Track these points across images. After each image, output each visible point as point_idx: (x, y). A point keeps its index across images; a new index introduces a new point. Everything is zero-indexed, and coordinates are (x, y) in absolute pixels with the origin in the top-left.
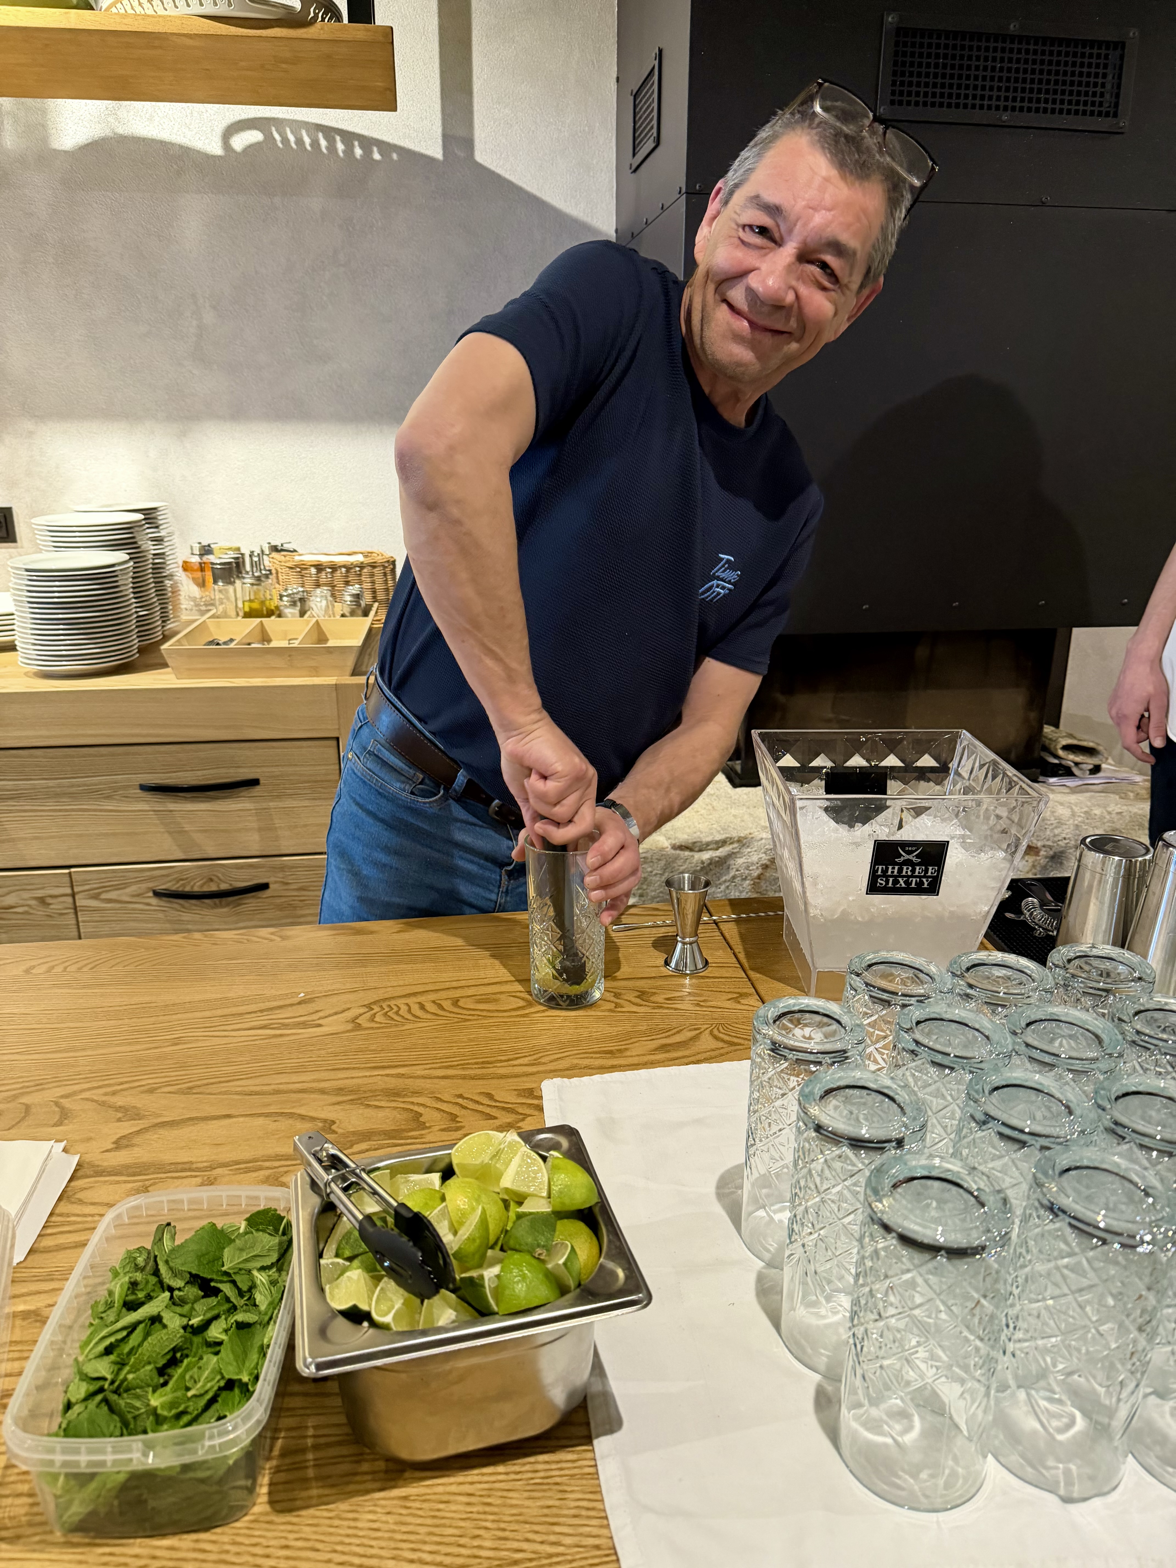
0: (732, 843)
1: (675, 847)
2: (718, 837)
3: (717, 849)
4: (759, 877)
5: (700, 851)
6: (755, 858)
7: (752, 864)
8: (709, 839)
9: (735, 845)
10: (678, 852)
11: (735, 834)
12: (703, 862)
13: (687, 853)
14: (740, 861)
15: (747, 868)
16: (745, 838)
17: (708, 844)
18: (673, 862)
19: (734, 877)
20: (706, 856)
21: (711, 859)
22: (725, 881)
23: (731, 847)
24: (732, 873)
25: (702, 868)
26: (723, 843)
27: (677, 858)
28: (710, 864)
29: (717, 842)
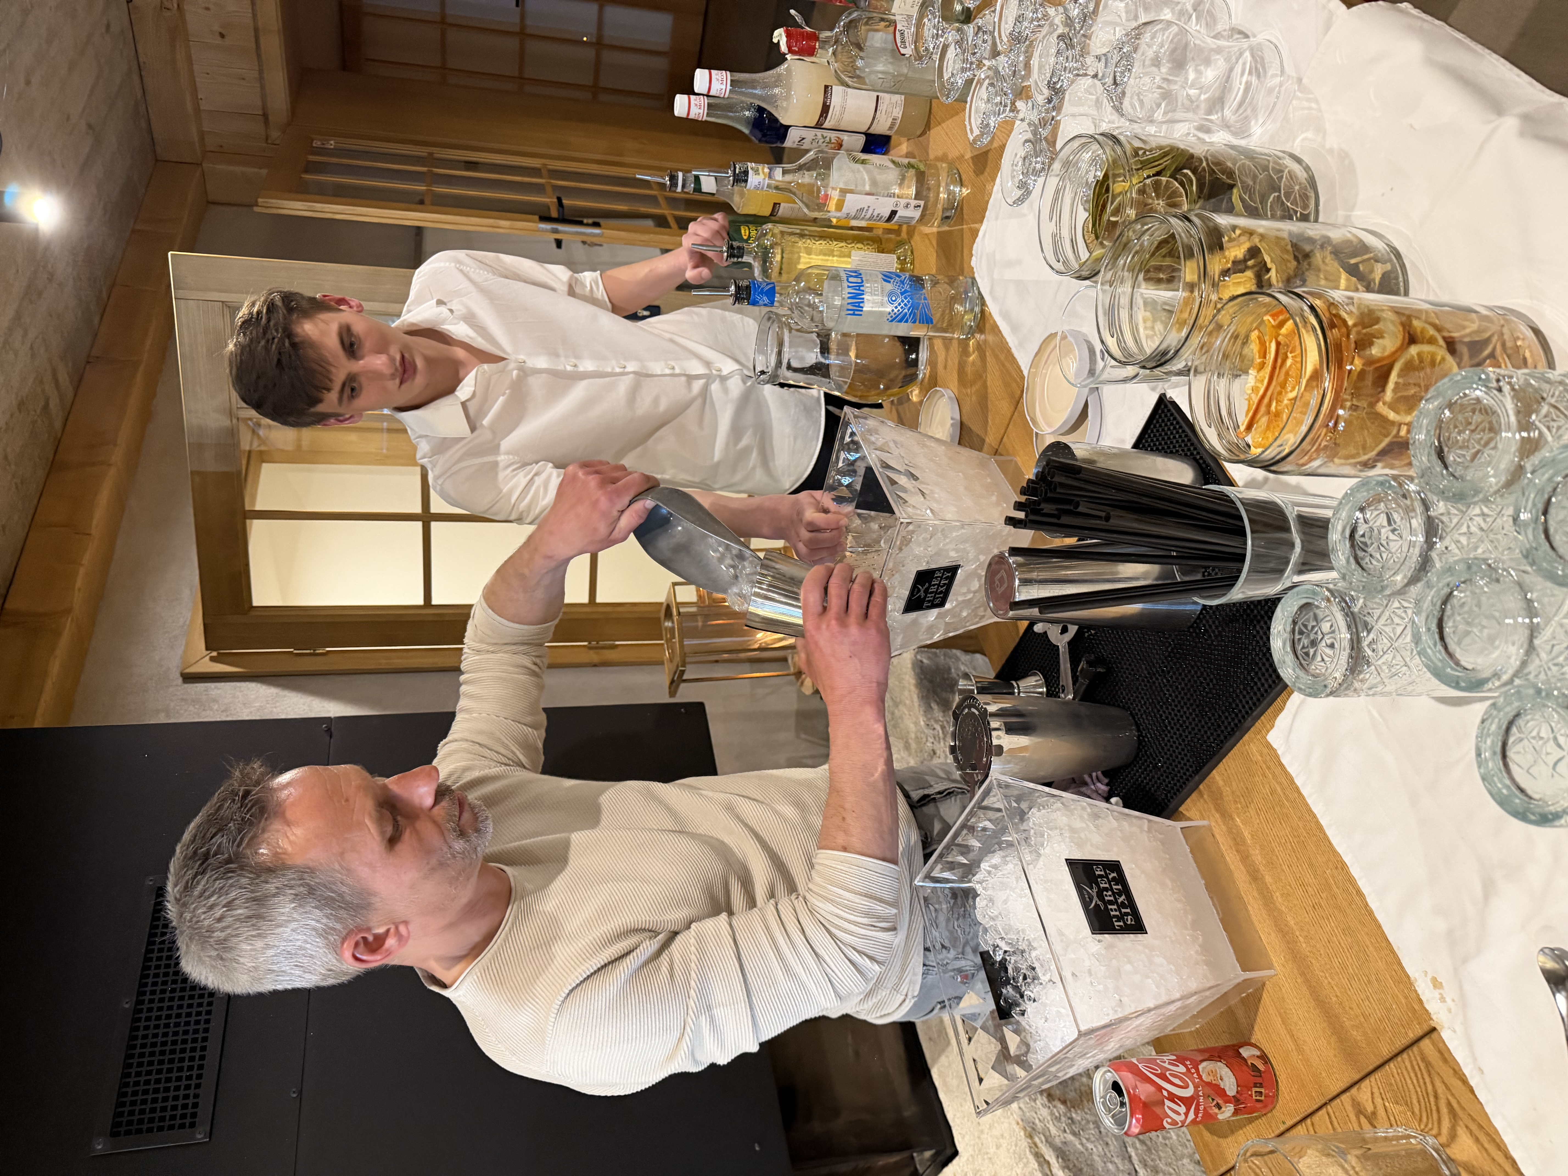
0: (1036, 1145)
2: (1033, 1163)
4: (1064, 1102)
9: (1037, 1140)
11: (1024, 1143)
16: (1025, 1129)
19: (1074, 1134)
21: (1062, 1167)
22: (1082, 1144)
23: (1040, 1145)
24: (1070, 1137)
26: (1038, 1156)
28: (1068, 1168)
29: (1040, 1164)
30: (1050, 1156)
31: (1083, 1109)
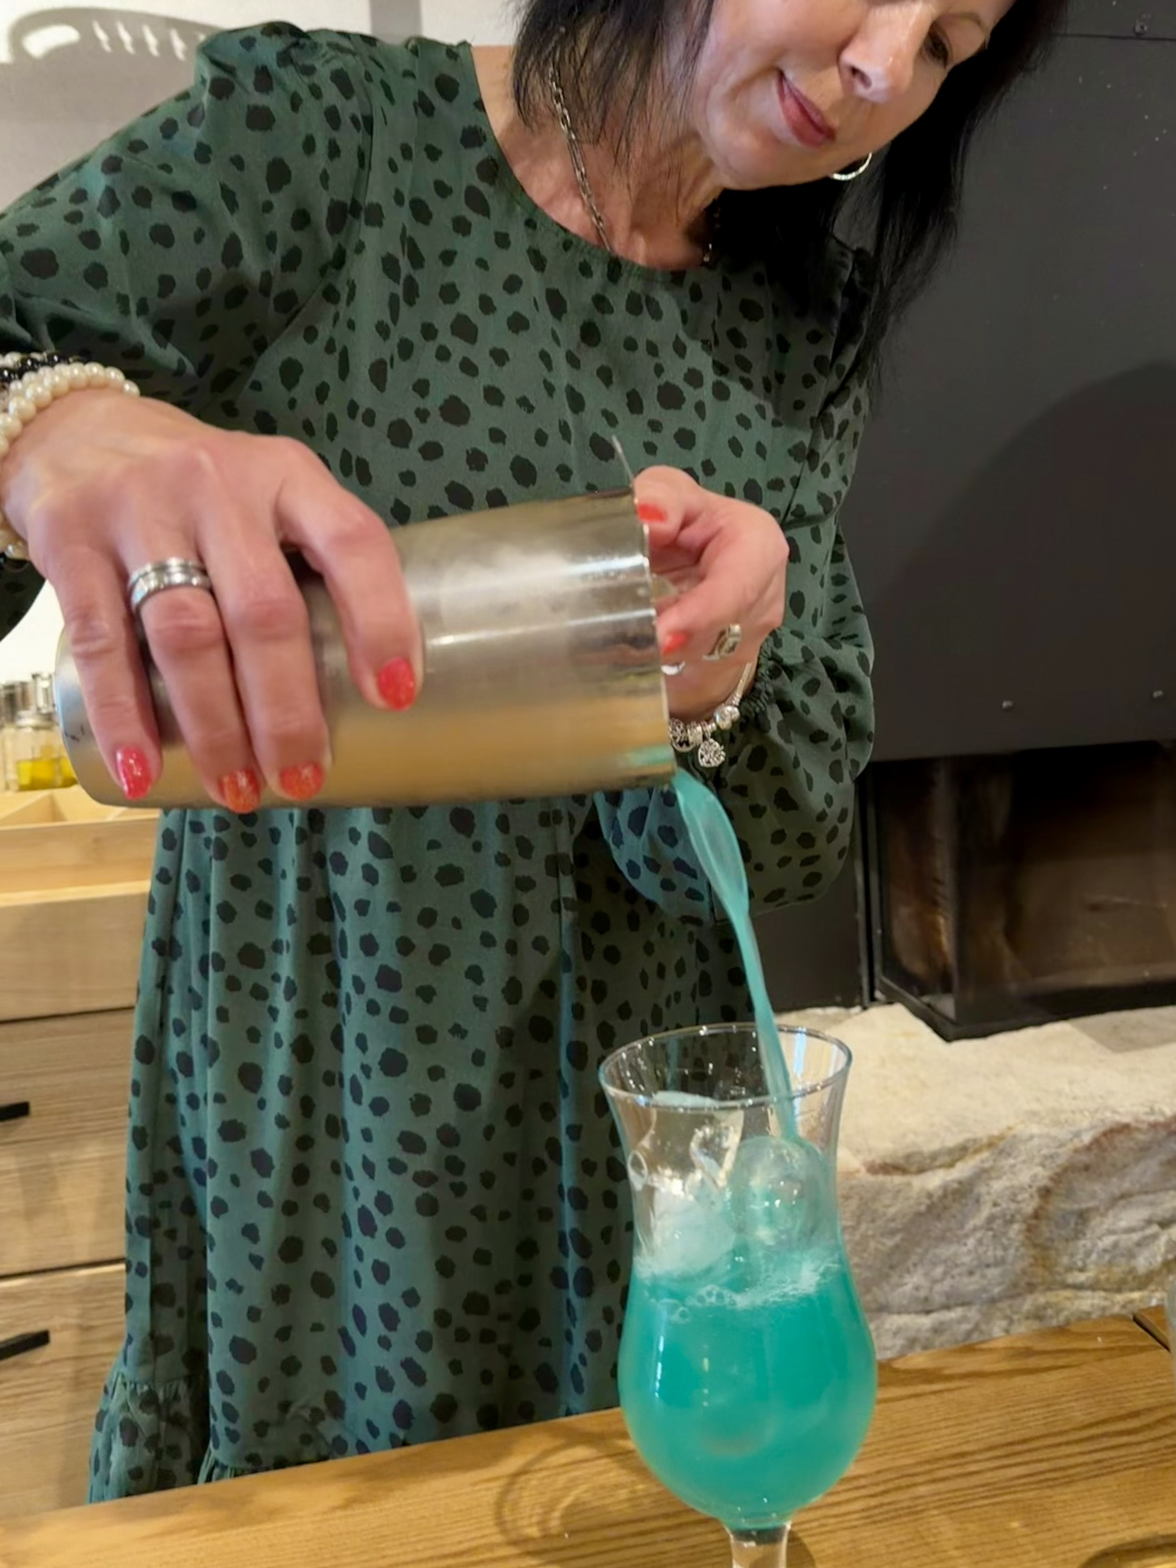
0: (977, 1151)
1: (873, 1169)
2: (952, 1141)
3: (951, 1165)
4: (1036, 1215)
5: (921, 1171)
6: (1024, 1177)
7: (1022, 1189)
8: (935, 1146)
9: (985, 1155)
10: (880, 1178)
11: (981, 1133)
12: (930, 1195)
13: (897, 1179)
14: (997, 1186)
15: (1013, 1198)
16: (1001, 1138)
17: (934, 1156)
18: (874, 1199)
19: (991, 1219)
20: (935, 1180)
21: (945, 1188)
22: (975, 1229)
23: (978, 1158)
24: (986, 1211)
25: (930, 1208)
26: (962, 1151)
27: (880, 1191)
28: (945, 1196)
29: (950, 1151)
30: (962, 1170)
31: (1023, 1244)
